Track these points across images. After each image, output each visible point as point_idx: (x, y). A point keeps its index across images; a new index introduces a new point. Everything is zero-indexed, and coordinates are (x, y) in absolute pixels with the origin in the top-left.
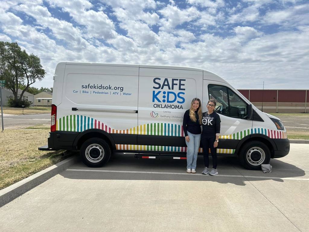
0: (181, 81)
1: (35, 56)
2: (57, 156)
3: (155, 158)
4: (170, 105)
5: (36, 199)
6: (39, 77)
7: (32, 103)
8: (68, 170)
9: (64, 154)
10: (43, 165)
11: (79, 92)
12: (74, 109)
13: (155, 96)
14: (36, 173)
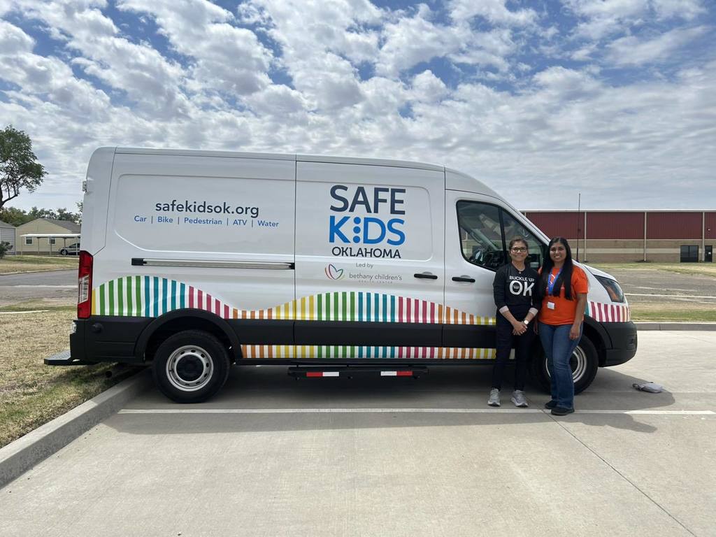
0: (396, 193)
1: (19, 131)
2: (94, 378)
3: (338, 375)
4: (372, 249)
5: (51, 489)
6: (29, 183)
7: (12, 247)
8: (122, 411)
9: (113, 372)
10: (61, 402)
11: (149, 220)
12: (137, 262)
13: (335, 229)
14: (43, 423)
